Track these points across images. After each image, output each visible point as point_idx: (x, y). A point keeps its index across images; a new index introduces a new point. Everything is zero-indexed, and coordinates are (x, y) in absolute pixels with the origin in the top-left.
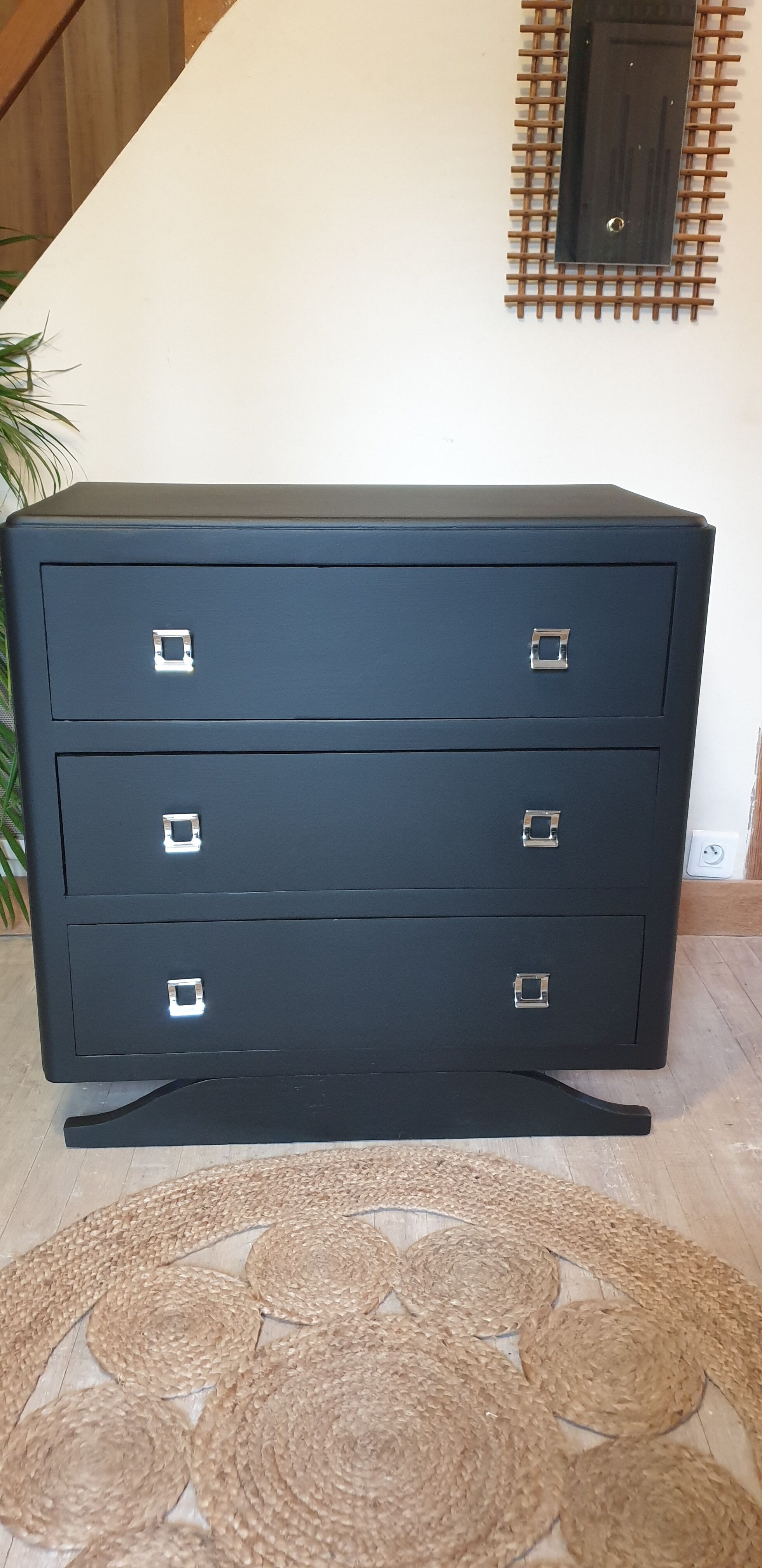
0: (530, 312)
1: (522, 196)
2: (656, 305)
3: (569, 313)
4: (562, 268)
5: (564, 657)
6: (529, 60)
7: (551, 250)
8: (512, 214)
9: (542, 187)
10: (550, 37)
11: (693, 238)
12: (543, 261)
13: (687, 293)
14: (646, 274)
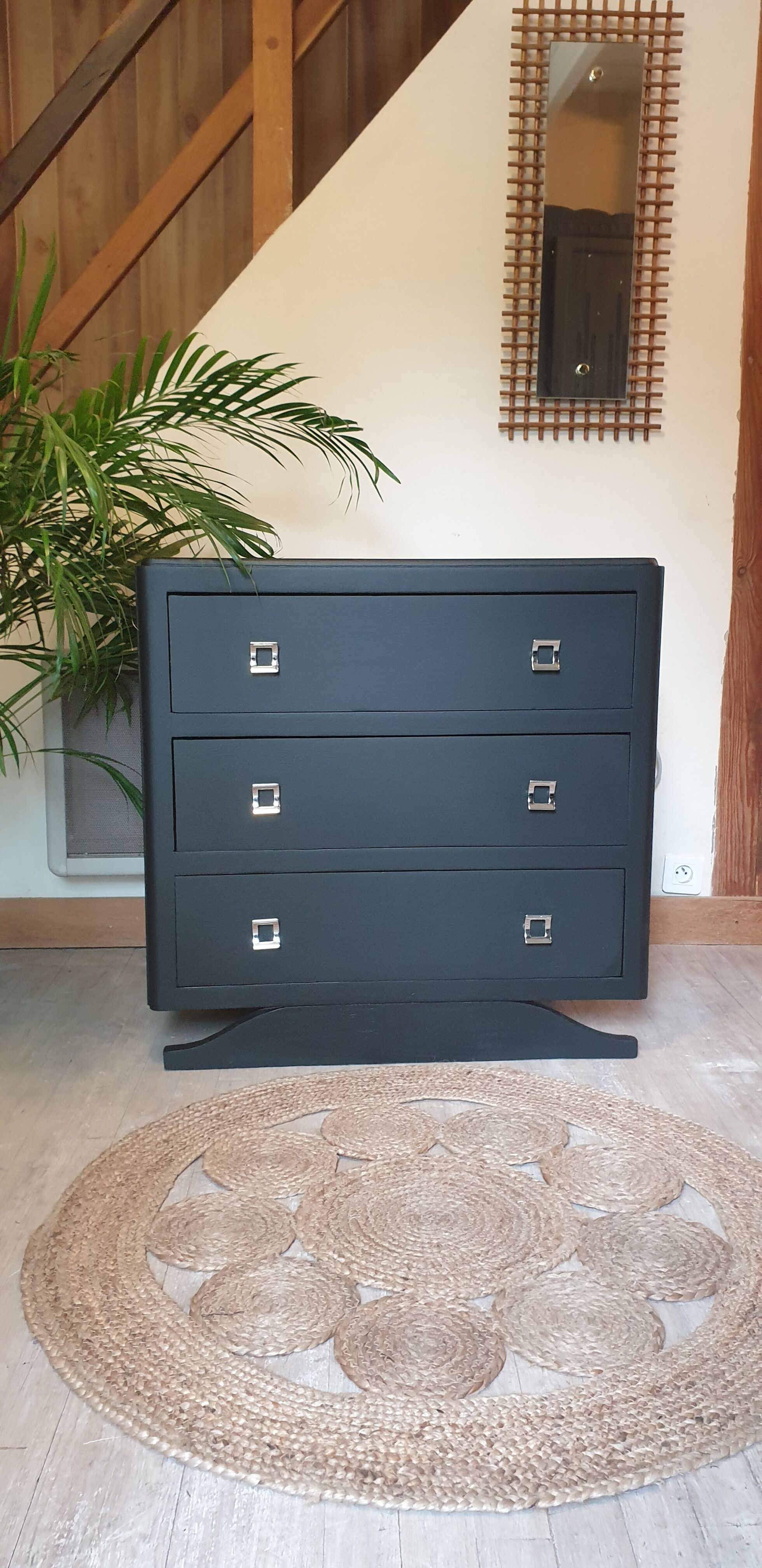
0: (519, 436)
1: (510, 349)
2: (617, 429)
3: (548, 436)
4: (542, 401)
5: (556, 661)
6: (513, 253)
7: (534, 389)
8: (503, 362)
9: (525, 342)
10: (528, 237)
11: (642, 379)
12: (528, 396)
13: (640, 420)
14: (607, 406)
